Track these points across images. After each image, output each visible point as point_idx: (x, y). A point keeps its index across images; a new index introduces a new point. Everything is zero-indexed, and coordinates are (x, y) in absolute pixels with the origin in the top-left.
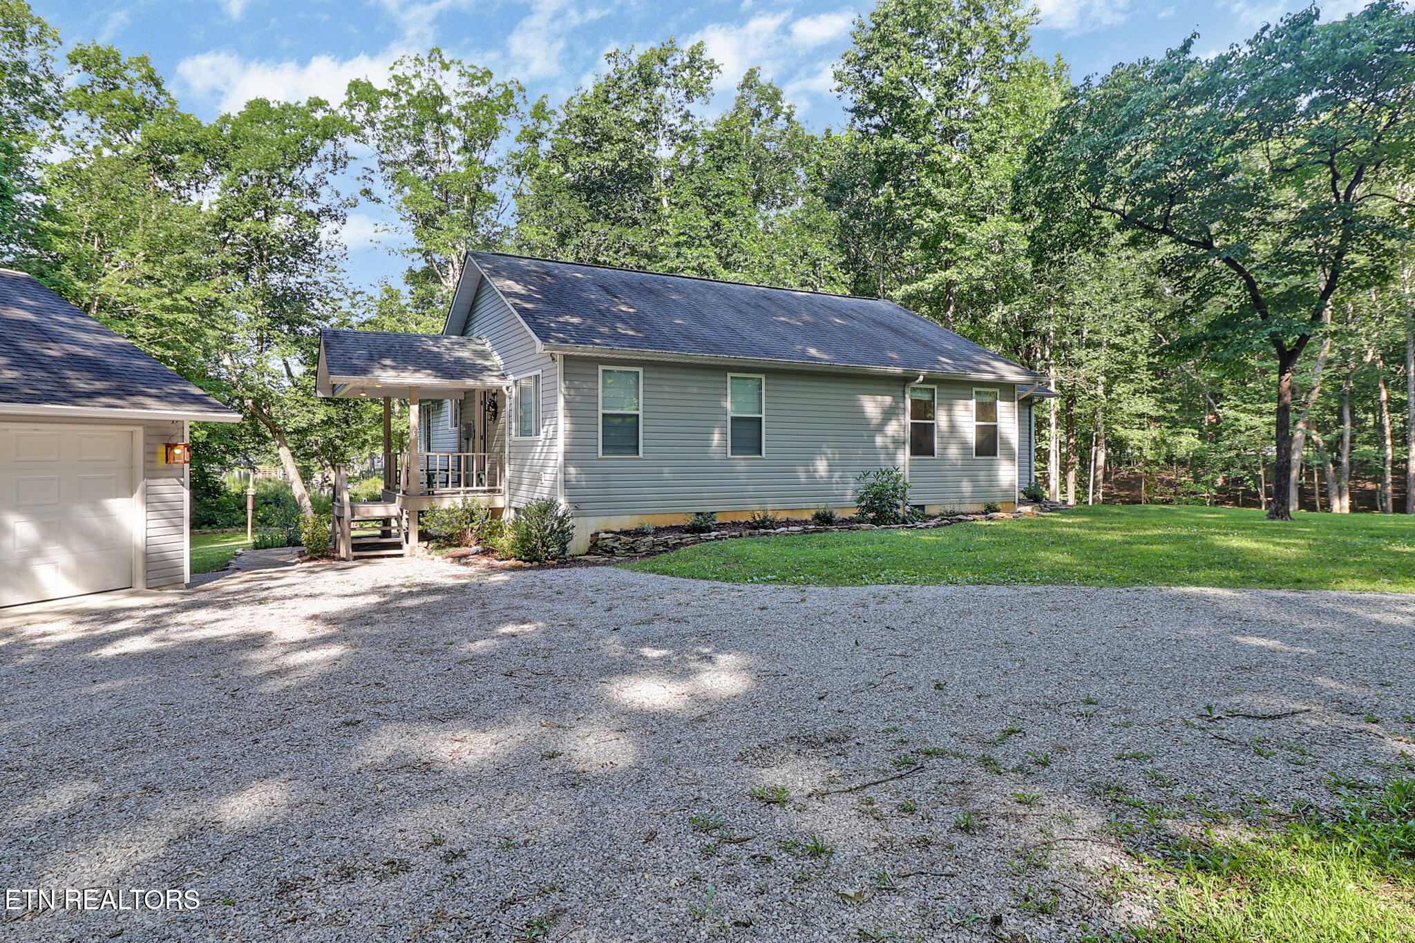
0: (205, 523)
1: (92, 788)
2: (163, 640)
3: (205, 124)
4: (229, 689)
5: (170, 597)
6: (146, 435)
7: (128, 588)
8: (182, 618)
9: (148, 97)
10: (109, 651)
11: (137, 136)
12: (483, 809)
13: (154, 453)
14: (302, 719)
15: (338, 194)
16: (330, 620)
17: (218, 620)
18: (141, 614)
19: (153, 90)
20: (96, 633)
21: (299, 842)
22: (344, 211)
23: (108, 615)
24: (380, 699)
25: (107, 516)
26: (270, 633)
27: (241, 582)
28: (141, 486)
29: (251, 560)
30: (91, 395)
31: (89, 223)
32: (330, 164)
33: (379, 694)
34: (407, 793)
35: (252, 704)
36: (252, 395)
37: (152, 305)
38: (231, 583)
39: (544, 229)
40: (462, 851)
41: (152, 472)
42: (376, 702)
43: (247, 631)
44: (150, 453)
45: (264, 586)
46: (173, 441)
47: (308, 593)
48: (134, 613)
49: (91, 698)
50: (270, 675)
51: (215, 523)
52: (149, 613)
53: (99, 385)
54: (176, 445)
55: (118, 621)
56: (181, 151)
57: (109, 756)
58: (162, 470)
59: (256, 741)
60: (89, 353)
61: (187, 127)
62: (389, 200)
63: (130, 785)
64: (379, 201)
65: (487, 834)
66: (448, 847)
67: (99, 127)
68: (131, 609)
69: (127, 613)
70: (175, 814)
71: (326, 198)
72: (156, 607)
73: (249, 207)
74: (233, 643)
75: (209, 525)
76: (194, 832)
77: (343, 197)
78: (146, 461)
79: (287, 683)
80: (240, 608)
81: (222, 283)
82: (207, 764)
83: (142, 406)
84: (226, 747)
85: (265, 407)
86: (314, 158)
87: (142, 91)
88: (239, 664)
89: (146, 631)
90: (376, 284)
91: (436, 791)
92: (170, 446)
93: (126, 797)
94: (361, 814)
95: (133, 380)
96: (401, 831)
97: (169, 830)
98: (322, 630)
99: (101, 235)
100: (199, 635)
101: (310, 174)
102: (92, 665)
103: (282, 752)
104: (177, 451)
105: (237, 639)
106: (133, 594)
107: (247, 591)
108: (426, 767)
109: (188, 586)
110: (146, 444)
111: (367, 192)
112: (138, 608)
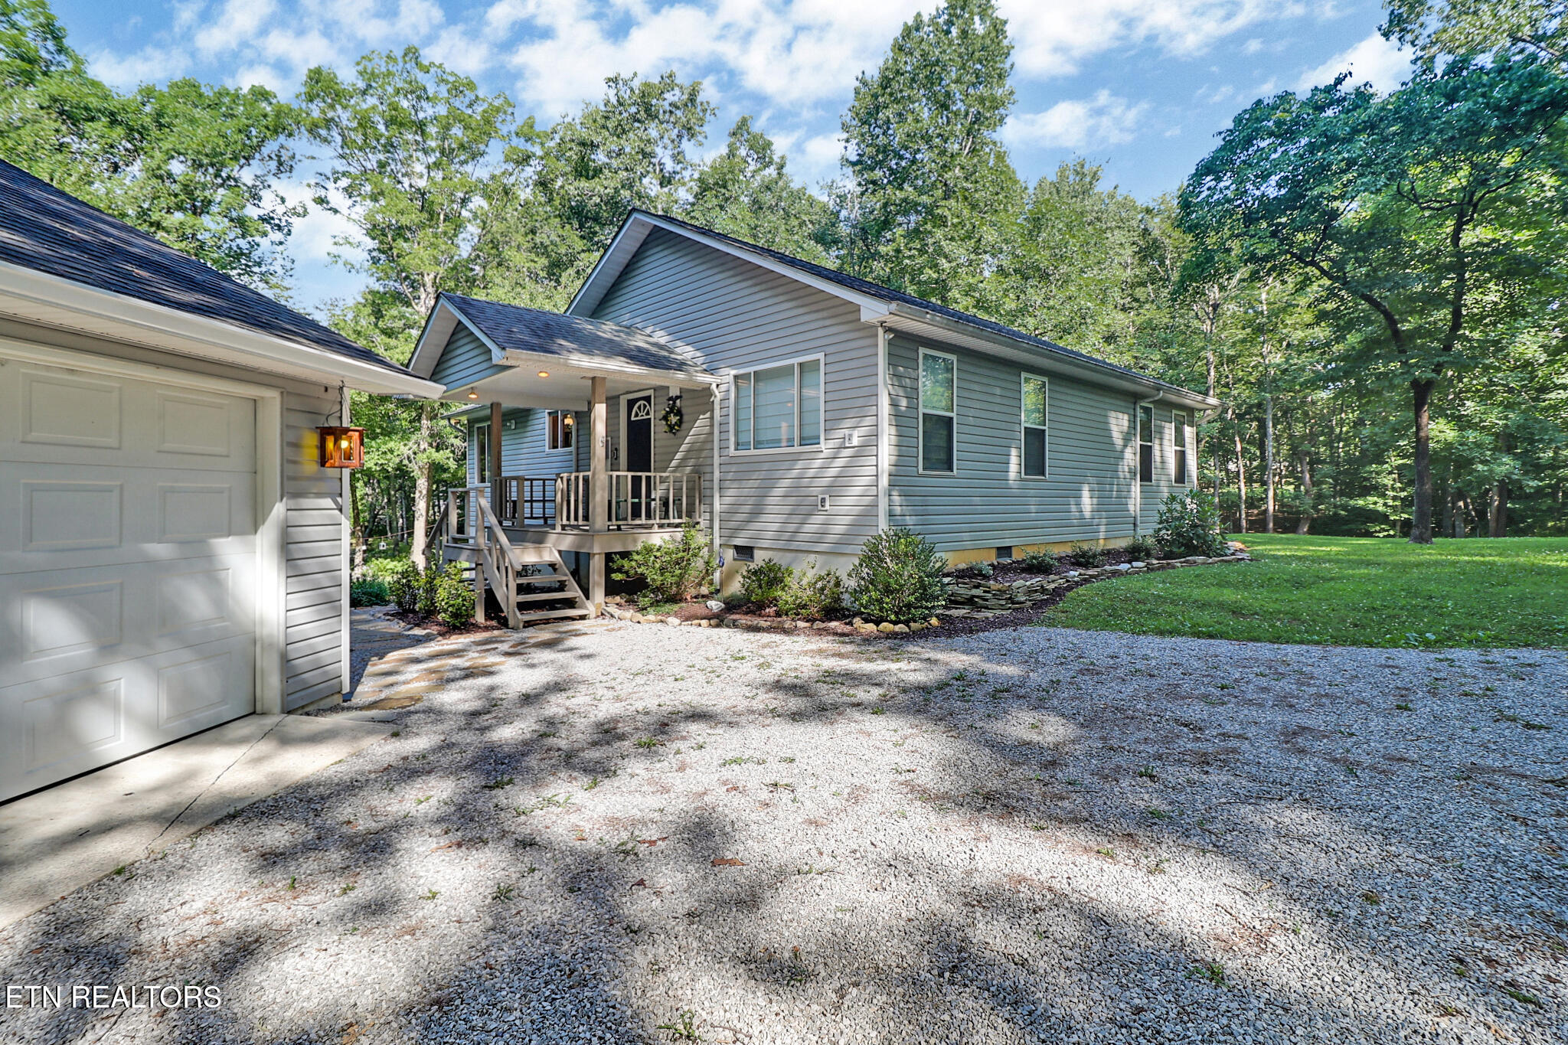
6: (286, 410)
13: (296, 445)
15: (283, 200)
22: (290, 220)
28: (278, 508)
32: (273, 164)
39: (533, 255)
44: (291, 444)
58: (310, 479)
62: (349, 211)
64: (336, 211)
71: (268, 202)
77: (290, 204)
78: (286, 461)
86: (257, 155)
90: (322, 307)
92: (333, 433)
101: (247, 176)
104: (344, 444)
109: (346, 699)
110: (286, 427)
111: (321, 201)
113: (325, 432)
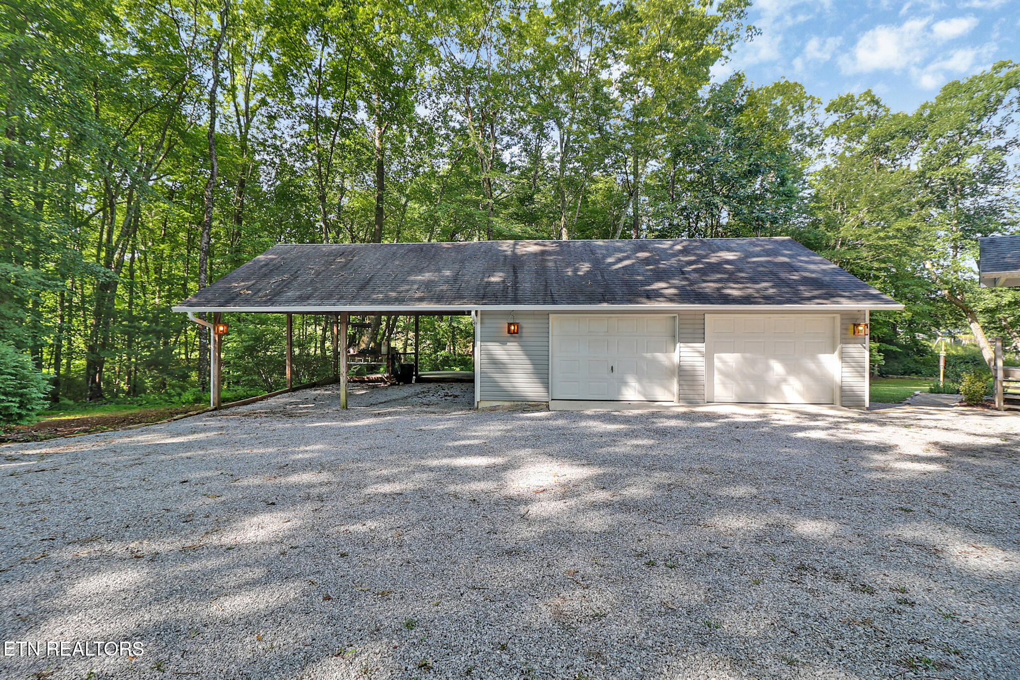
0: (913, 372)
1: (754, 491)
2: (832, 435)
3: (910, 115)
4: (847, 469)
5: (853, 413)
6: (842, 319)
7: (831, 404)
8: (851, 426)
9: (872, 113)
10: (800, 435)
11: (865, 138)
12: (953, 591)
13: (846, 329)
14: (877, 497)
16: (945, 448)
17: (871, 431)
18: (831, 419)
19: (875, 107)
20: (802, 424)
21: (824, 553)
23: (814, 417)
24: (939, 503)
25: (819, 364)
26: (897, 445)
27: (903, 413)
28: (839, 347)
29: (922, 400)
30: (809, 299)
31: (835, 198)
33: (941, 500)
34: (908, 559)
35: (854, 480)
36: (947, 287)
37: (871, 238)
38: (895, 412)
40: (914, 603)
41: (845, 341)
42: (935, 504)
43: (883, 441)
44: (844, 329)
45: (918, 417)
46: (858, 322)
47: (946, 427)
48: (828, 418)
49: (779, 453)
50: (877, 469)
51: (921, 373)
52: (836, 419)
53: (816, 293)
54: (859, 325)
55: (817, 420)
56: (893, 138)
57: (769, 480)
58: (851, 339)
59: (841, 499)
60: (813, 275)
61: (896, 122)
63: (769, 496)
65: (940, 604)
66: (907, 596)
67: (843, 141)
68: (828, 416)
69: (824, 418)
70: (778, 515)
72: (842, 417)
73: (943, 158)
74: (870, 446)
75: (916, 374)
76: (780, 526)
78: (842, 334)
79: (884, 476)
80: (890, 427)
81: (919, 215)
82: (809, 500)
83: (838, 303)
84: (824, 496)
85: (959, 295)
86: (1000, 107)
87: (868, 111)
88: (863, 458)
89: (827, 429)
91: (929, 567)
92: (856, 325)
93: (764, 500)
94: (869, 556)
95: (836, 288)
96: (885, 575)
97: (771, 521)
98: (935, 453)
99: (842, 204)
100: (853, 437)
101: (996, 120)
102: (789, 439)
103: (851, 509)
104: (860, 328)
105: (874, 444)
106: (832, 408)
107: (904, 418)
108: (935, 552)
109: (868, 409)
110: (842, 324)
112: (831, 416)
113: (855, 325)
